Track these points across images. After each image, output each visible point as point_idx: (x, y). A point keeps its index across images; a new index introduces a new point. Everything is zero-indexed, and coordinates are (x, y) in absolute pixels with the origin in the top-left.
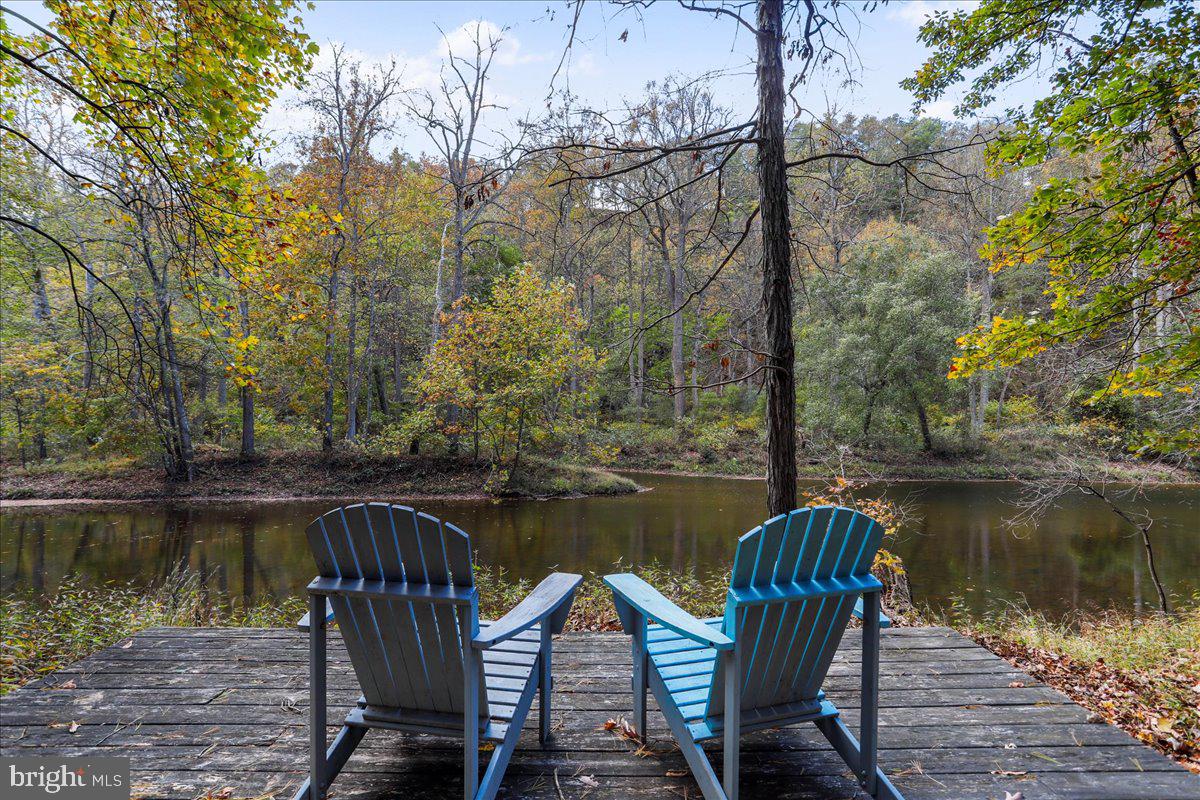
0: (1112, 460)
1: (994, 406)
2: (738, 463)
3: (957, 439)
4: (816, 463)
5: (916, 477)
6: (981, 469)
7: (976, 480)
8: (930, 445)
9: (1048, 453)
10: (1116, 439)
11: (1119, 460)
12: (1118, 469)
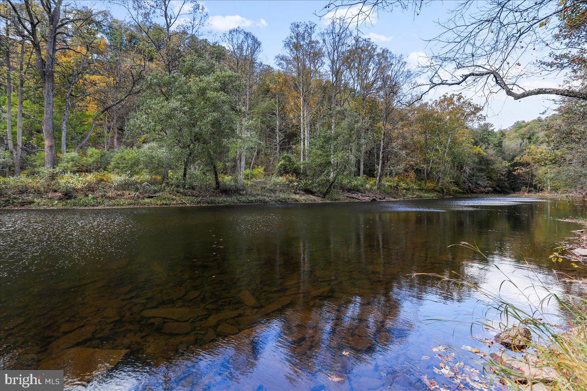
0: (295, 193)
1: (248, 171)
2: (93, 198)
3: (233, 183)
4: (152, 197)
5: (212, 203)
6: (244, 199)
7: (242, 204)
8: (219, 186)
9: (272, 190)
10: (296, 184)
11: (298, 193)
12: (297, 197)
